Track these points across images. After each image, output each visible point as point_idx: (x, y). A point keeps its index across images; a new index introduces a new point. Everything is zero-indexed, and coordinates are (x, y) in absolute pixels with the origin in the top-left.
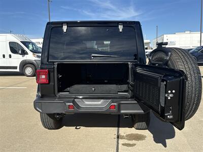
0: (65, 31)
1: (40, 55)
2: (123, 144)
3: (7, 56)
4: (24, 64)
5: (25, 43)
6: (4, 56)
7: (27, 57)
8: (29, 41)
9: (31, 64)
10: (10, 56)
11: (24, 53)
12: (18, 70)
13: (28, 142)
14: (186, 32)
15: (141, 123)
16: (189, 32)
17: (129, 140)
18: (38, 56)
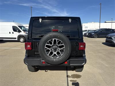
0: (40, 22)
1: (27, 32)
2: (70, 81)
3: (11, 33)
4: (20, 37)
5: (20, 27)
6: (10, 33)
7: (21, 34)
8: (22, 26)
9: (23, 36)
10: (13, 33)
11: (19, 31)
12: (17, 39)
13: (21, 79)
14: (92, 22)
15: (79, 69)
16: (93, 22)
17: (73, 78)
18: (26, 33)
